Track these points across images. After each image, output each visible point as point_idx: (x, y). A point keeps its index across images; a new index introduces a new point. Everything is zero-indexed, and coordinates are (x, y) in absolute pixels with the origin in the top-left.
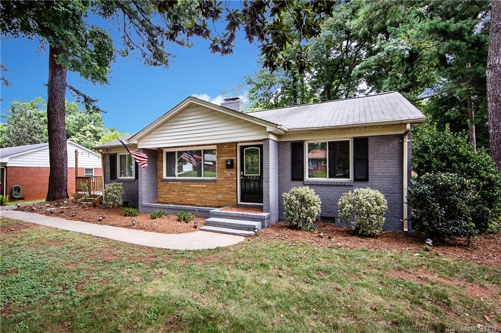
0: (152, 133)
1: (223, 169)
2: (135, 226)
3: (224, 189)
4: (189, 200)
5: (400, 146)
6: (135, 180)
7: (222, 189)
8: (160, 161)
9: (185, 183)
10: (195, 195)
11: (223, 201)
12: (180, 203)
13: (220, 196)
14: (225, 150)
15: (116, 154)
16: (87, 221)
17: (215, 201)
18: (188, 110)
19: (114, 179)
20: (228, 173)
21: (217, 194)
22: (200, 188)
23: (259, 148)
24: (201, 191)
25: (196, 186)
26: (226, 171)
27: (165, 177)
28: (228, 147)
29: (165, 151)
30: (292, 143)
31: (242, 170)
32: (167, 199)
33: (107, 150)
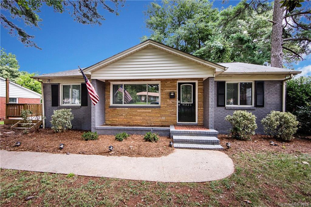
0: (108, 67)
1: (166, 98)
2: (112, 152)
3: (167, 113)
4: (136, 122)
5: (280, 87)
6: (81, 106)
7: (165, 113)
8: (107, 91)
9: (131, 109)
10: (142, 118)
11: (166, 121)
12: (128, 124)
13: (163, 118)
14: (168, 85)
15: (59, 84)
16: (42, 151)
17: (159, 122)
18: (144, 51)
19: (57, 106)
20: (170, 101)
21: (161, 117)
22: (146, 112)
23: (192, 85)
24: (148, 115)
25: (142, 111)
26: (168, 100)
27: (111, 104)
28: (170, 83)
29: (112, 83)
30: (218, 82)
31: (179, 99)
32: (114, 122)
33: (49, 80)
